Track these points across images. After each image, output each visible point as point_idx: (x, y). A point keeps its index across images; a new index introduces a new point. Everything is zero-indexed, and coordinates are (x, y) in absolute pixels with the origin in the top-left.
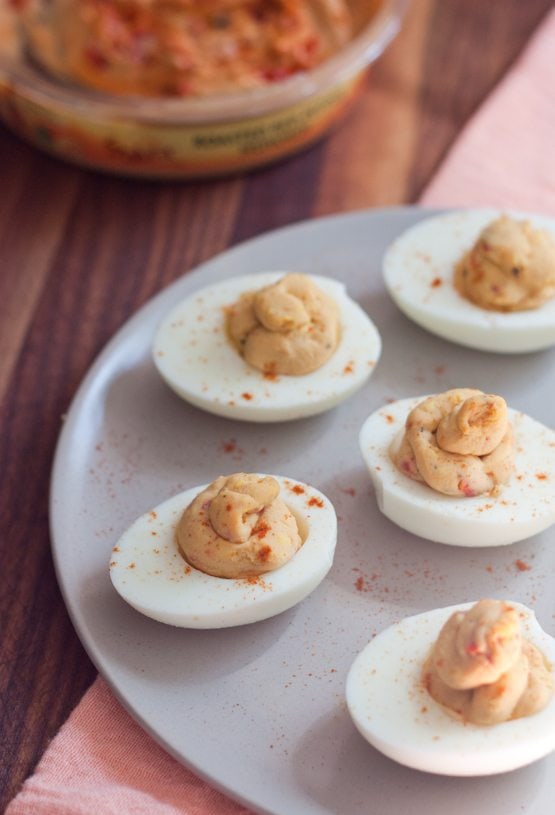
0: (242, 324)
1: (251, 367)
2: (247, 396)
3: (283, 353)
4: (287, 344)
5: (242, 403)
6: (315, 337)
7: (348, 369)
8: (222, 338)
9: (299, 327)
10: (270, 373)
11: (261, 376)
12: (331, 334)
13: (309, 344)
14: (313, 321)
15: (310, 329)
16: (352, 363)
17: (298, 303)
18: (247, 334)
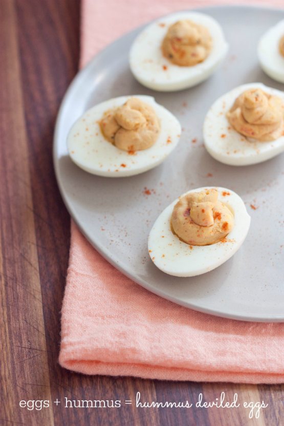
0: (111, 129)
1: (121, 149)
2: (123, 166)
3: (136, 140)
4: (138, 135)
5: (122, 169)
6: (150, 129)
7: (169, 141)
8: (101, 137)
9: (142, 126)
10: (131, 151)
11: (127, 153)
12: (156, 125)
13: (148, 133)
14: (147, 120)
15: (147, 125)
16: (169, 137)
17: (139, 114)
18: (115, 134)
